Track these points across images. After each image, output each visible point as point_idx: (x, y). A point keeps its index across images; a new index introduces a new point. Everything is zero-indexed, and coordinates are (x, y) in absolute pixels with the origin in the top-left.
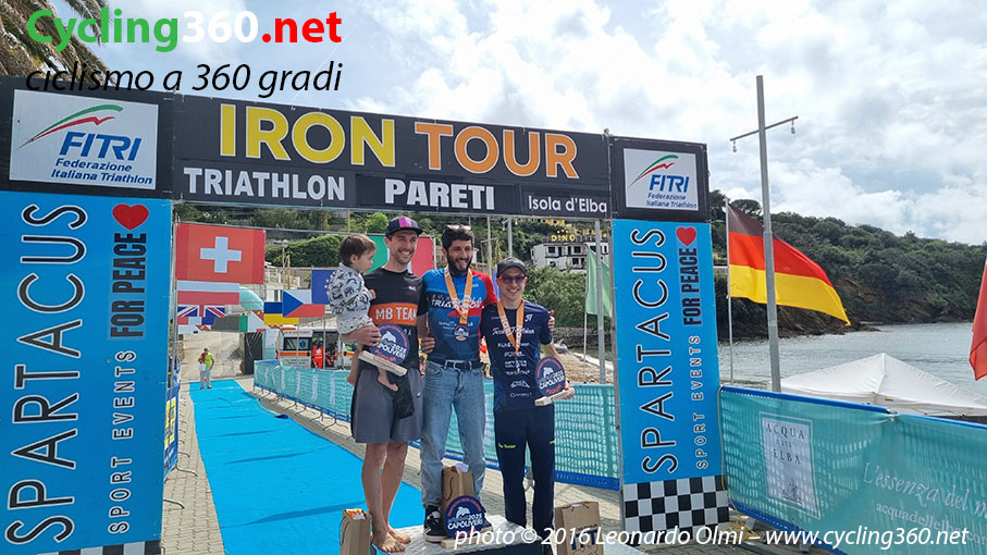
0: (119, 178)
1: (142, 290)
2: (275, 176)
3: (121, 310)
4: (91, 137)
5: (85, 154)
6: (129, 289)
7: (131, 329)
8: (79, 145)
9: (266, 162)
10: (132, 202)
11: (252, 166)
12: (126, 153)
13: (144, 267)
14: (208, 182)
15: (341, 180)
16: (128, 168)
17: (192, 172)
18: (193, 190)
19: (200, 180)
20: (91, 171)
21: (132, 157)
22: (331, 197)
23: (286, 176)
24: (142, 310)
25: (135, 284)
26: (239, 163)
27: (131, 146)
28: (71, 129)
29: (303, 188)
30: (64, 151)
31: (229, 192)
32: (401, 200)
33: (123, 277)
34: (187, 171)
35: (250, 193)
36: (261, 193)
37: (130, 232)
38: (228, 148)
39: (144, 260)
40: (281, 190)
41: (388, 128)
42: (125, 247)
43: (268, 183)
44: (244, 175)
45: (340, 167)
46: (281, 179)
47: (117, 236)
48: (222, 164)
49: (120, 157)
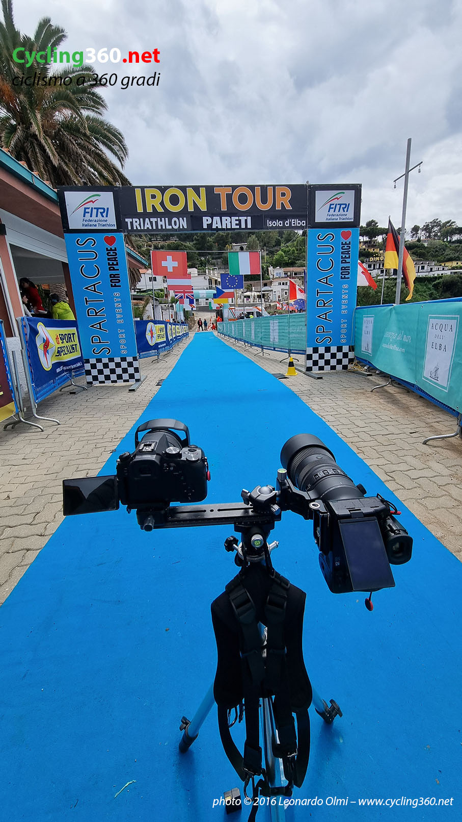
0: (104, 225)
1: (118, 270)
2: (159, 219)
3: (112, 277)
4: (92, 208)
5: (91, 216)
6: (114, 269)
7: (117, 284)
8: (89, 213)
9: (155, 214)
10: (110, 235)
11: (150, 215)
12: (105, 214)
13: (117, 261)
14: (135, 224)
15: (185, 219)
16: (106, 221)
17: (128, 220)
18: (130, 228)
19: (132, 223)
20: (95, 223)
21: (107, 216)
22: (181, 227)
23: (163, 219)
24: (119, 277)
25: (116, 267)
26: (145, 215)
27: (105, 211)
28: (85, 206)
29: (170, 224)
30: (84, 216)
31: (142, 228)
32: (210, 226)
33: (111, 265)
34: (126, 220)
35: (150, 228)
36: (154, 228)
37: (111, 247)
38: (140, 209)
39: (117, 258)
40: (162, 226)
41: (203, 191)
42: (110, 253)
43: (156, 223)
44: (147, 220)
45: (184, 213)
46: (161, 221)
47: (107, 249)
48: (138, 216)
49: (103, 216)
